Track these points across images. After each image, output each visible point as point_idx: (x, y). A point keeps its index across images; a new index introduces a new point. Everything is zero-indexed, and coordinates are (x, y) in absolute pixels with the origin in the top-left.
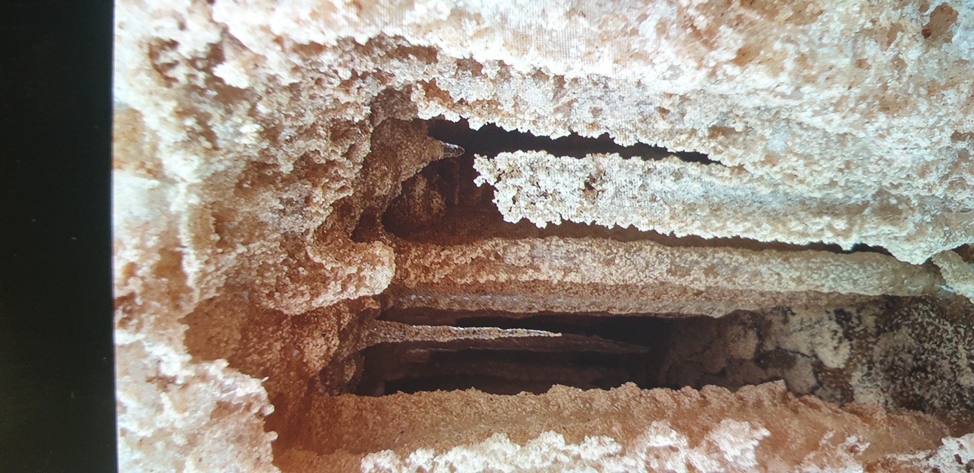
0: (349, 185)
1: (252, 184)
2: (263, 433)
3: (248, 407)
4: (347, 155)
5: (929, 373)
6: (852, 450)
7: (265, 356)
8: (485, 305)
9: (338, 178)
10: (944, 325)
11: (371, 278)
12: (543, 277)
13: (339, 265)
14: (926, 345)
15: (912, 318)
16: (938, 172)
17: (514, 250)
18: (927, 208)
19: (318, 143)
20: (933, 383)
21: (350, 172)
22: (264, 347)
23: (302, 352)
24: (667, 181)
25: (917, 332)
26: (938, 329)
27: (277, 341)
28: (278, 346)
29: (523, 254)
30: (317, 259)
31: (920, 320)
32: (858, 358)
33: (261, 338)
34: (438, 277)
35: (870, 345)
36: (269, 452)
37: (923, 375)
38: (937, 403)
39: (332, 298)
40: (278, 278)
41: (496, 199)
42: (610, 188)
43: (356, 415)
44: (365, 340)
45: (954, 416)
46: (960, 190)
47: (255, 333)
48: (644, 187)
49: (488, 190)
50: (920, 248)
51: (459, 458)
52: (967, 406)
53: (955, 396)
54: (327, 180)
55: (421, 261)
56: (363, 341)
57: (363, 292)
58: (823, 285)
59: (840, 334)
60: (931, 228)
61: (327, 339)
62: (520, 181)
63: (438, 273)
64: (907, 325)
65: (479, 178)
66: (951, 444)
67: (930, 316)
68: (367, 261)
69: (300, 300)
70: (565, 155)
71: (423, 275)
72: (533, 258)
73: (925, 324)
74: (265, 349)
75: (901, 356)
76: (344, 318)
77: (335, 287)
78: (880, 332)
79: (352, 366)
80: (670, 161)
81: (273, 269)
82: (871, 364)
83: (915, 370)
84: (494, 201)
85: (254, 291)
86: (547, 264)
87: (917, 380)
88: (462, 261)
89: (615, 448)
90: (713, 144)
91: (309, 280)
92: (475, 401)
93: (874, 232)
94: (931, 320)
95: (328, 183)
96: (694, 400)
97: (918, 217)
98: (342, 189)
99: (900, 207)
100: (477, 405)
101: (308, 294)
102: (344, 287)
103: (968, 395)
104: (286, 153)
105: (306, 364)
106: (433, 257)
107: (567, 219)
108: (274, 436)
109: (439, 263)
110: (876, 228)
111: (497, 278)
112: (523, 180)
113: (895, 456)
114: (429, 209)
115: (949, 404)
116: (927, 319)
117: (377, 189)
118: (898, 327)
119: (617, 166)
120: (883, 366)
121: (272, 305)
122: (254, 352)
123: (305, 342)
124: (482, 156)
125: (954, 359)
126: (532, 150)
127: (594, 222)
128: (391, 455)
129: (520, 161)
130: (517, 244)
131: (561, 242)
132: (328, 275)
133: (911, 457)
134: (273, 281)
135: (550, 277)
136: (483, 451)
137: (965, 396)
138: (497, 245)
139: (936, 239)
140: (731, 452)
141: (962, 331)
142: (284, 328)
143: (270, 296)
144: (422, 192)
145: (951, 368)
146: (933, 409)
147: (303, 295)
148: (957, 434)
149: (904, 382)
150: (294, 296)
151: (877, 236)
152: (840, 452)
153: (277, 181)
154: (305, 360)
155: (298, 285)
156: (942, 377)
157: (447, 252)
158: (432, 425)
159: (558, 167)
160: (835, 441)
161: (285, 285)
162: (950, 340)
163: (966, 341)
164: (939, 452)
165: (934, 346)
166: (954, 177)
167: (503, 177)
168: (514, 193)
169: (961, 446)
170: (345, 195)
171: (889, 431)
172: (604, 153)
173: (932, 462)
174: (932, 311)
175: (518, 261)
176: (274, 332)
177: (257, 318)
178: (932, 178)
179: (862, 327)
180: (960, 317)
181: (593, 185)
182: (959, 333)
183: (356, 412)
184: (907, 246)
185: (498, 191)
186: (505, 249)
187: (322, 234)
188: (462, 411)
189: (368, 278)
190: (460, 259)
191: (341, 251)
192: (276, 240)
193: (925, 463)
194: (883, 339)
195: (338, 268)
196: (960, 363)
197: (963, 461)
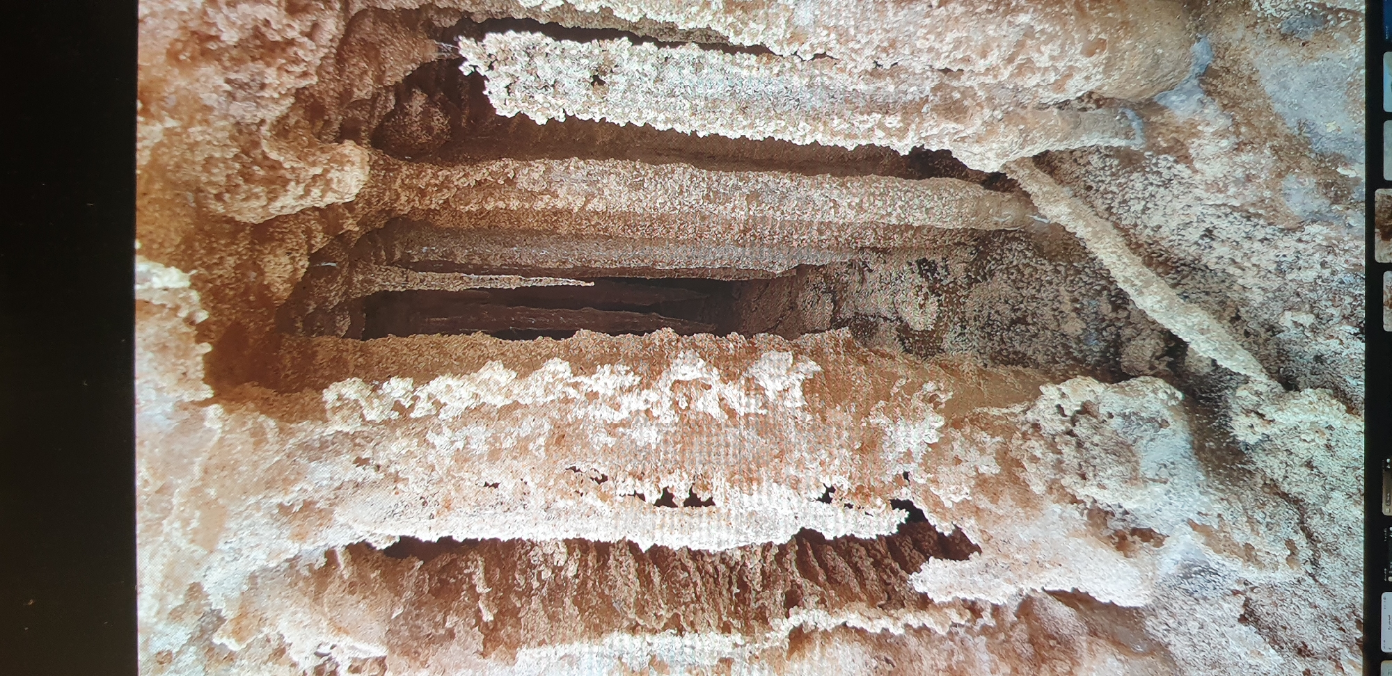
0: (312, 71)
1: (192, 58)
2: (193, 345)
3: (176, 309)
4: (310, 36)
5: (1029, 324)
6: (932, 399)
7: (215, 272)
8: (510, 258)
9: (296, 61)
10: (1042, 264)
11: (339, 181)
12: (560, 204)
13: (302, 165)
14: (1024, 292)
15: (1006, 261)
16: (999, 50)
17: (526, 172)
18: (996, 102)
19: (268, 10)
20: (1035, 335)
21: (312, 54)
22: (215, 261)
23: (261, 273)
24: (685, 72)
25: (1012, 277)
26: (1036, 270)
27: (230, 255)
28: (231, 261)
29: (536, 176)
30: (274, 155)
31: (1015, 263)
32: (949, 317)
33: (211, 251)
34: (435, 202)
35: (962, 300)
36: (199, 368)
37: (1023, 328)
38: (1040, 358)
39: (294, 203)
40: (228, 176)
41: (488, 90)
42: (621, 80)
43: (335, 357)
44: (359, 286)
45: (1060, 371)
46: (1030, 75)
47: (204, 245)
48: (658, 80)
49: (477, 81)
50: (991, 149)
51: (442, 387)
52: (1075, 359)
53: (1060, 348)
54: (284, 61)
55: (414, 181)
56: (356, 288)
57: (330, 198)
58: (890, 214)
59: (925, 290)
60: (1003, 126)
61: (293, 258)
62: (514, 68)
63: (436, 197)
64: (1001, 270)
65: (466, 64)
66: (1050, 392)
67: (1025, 256)
68: (335, 162)
69: (254, 203)
70: (566, 39)
71: (417, 199)
72: (550, 183)
73: (1021, 266)
74: (215, 264)
75: (999, 309)
76: (315, 237)
77: (295, 190)
78: (971, 282)
79: (344, 318)
80: (688, 49)
81: (221, 165)
82: (964, 322)
83: (1014, 322)
84: (485, 93)
85: (199, 190)
86: (565, 188)
87: (1017, 334)
88: (463, 182)
89: (631, 379)
90: (730, 20)
91: (267, 182)
92: (481, 344)
93: (935, 131)
94: (1027, 261)
95: (284, 64)
96: (739, 345)
97: (987, 112)
98: (305, 74)
99: (966, 103)
100: (483, 348)
101: (264, 198)
102: (307, 192)
103: (1074, 346)
104: (227, 18)
105: (268, 287)
106: (428, 177)
107: (571, 114)
108: (206, 348)
109: (436, 185)
110: (938, 126)
111: (508, 205)
112: (518, 67)
113: (985, 410)
114: (430, 130)
115: (1053, 358)
116: (1023, 261)
117: (355, 90)
118: (992, 274)
119: (626, 52)
120: (977, 323)
121: (220, 209)
122: (200, 265)
123: (266, 260)
124: (468, 37)
125: (1057, 304)
126: (525, 30)
127: (605, 118)
128: (357, 384)
129: (513, 44)
130: (530, 165)
131: (581, 163)
132: (289, 176)
133: (1004, 411)
134: (221, 179)
135: (569, 204)
136: (472, 380)
137: (1071, 347)
138: (506, 166)
139: (1009, 138)
140: (772, 387)
141: (1062, 269)
142: (241, 242)
143: (219, 197)
144: (420, 109)
145: (1054, 315)
146: (1037, 365)
147: (258, 197)
148: (1056, 381)
149: (1002, 339)
150: (247, 199)
151: (939, 137)
152: (916, 402)
153: (224, 59)
154: (266, 283)
155: (252, 186)
156: (1045, 328)
157: (445, 172)
158: (426, 370)
159: (558, 52)
160: (910, 389)
161: (237, 186)
162: (1050, 283)
163: (1068, 282)
164: (1038, 403)
165: (1033, 292)
166: (1020, 59)
167: (495, 65)
168: (508, 81)
169: (1063, 395)
170: (307, 83)
171: (980, 384)
172: (612, 39)
173: (1030, 416)
174: (1028, 249)
175: (532, 186)
176: (226, 245)
177: (207, 228)
178: (993, 58)
179: (950, 279)
180: (1059, 253)
181: (603, 78)
182: (1059, 272)
183: (335, 353)
184: (976, 149)
185: (488, 80)
186: (515, 170)
187: (282, 130)
188: (464, 354)
189: (336, 180)
190: (462, 180)
191: (305, 150)
192: (223, 129)
193: (1022, 418)
194: (976, 290)
195: (300, 169)
196: (1062, 308)
197: (1067, 413)
